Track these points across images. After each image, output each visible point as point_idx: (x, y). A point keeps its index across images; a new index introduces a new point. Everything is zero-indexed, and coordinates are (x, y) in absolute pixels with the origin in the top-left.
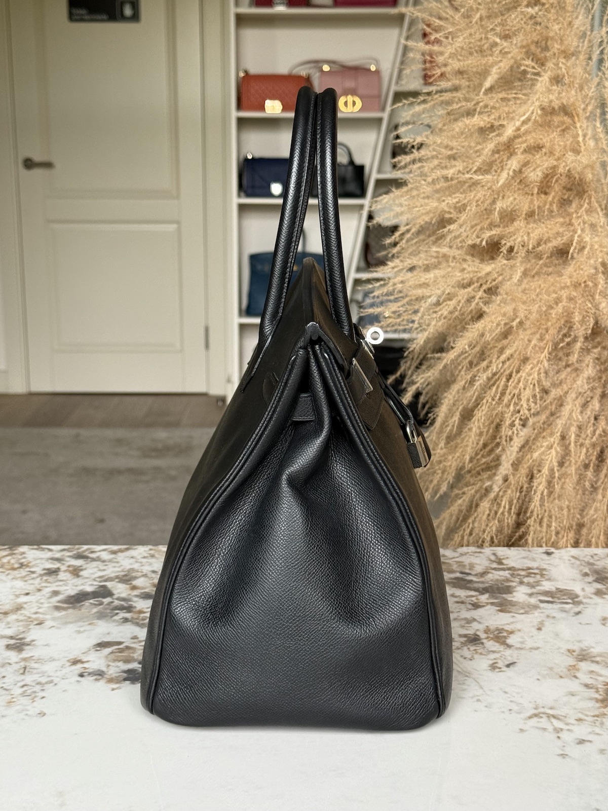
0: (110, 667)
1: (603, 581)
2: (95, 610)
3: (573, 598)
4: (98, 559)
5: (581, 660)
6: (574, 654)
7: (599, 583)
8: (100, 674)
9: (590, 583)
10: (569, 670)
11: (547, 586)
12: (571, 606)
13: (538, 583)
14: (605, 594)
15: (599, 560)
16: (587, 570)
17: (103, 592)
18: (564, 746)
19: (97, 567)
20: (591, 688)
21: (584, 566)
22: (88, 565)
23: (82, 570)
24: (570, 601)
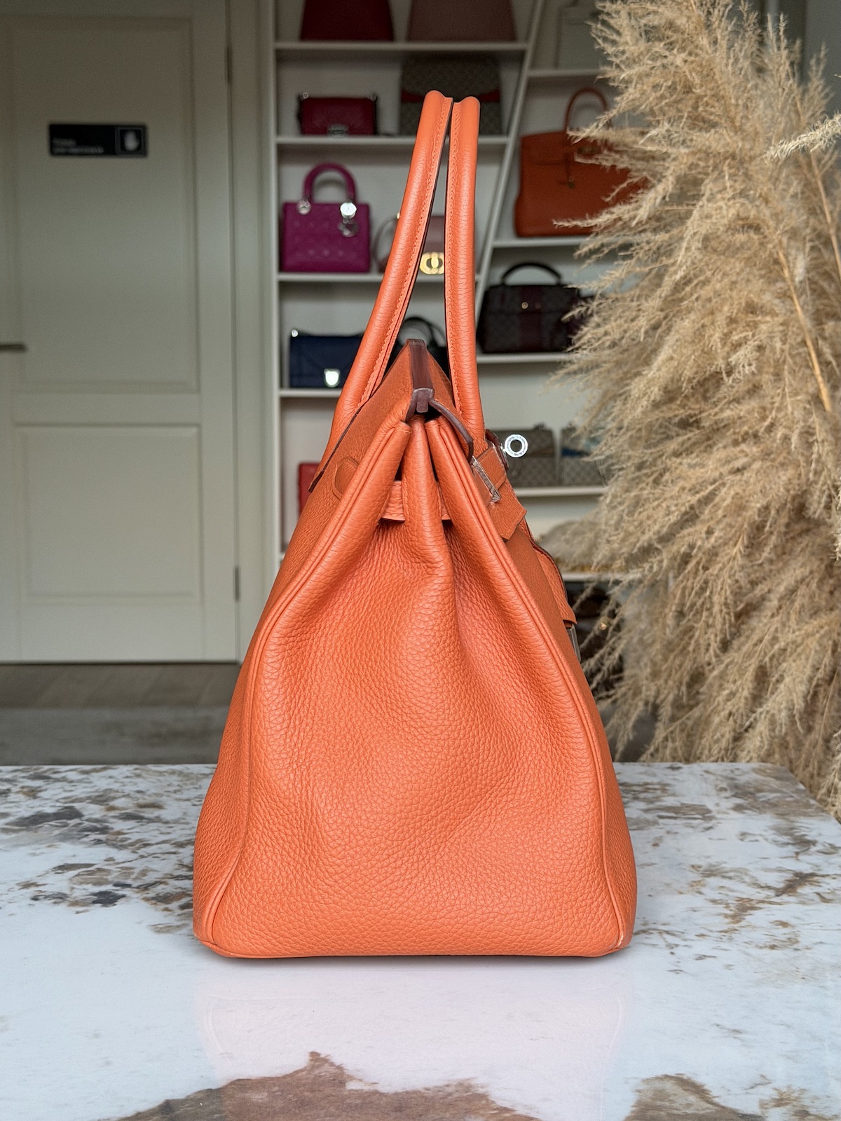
0: (75, 890)
1: (745, 795)
2: (57, 832)
3: (705, 814)
4: (64, 779)
5: (709, 876)
6: (701, 869)
7: (740, 798)
8: (60, 898)
9: (727, 798)
10: (692, 886)
11: (669, 801)
12: (699, 821)
13: (658, 799)
14: (747, 809)
15: (741, 775)
16: (724, 785)
17: (69, 813)
18: (678, 962)
19: (62, 788)
20: (720, 904)
21: (721, 781)
22: (48, 786)
23: (41, 791)
24: (700, 817)
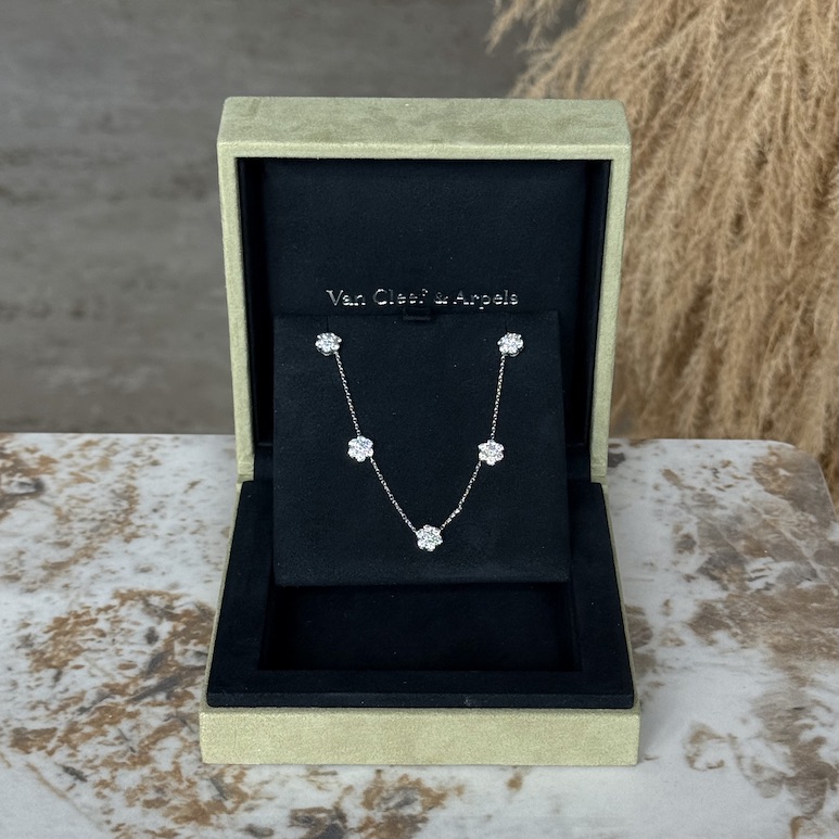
1: (724, 570)
7: (714, 578)
9: (689, 578)
14: (720, 625)
15: (729, 486)
16: (691, 528)
21: (689, 510)
